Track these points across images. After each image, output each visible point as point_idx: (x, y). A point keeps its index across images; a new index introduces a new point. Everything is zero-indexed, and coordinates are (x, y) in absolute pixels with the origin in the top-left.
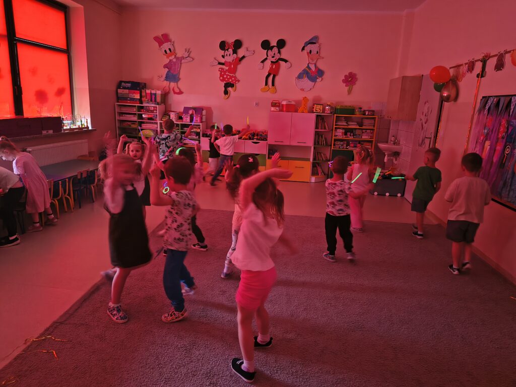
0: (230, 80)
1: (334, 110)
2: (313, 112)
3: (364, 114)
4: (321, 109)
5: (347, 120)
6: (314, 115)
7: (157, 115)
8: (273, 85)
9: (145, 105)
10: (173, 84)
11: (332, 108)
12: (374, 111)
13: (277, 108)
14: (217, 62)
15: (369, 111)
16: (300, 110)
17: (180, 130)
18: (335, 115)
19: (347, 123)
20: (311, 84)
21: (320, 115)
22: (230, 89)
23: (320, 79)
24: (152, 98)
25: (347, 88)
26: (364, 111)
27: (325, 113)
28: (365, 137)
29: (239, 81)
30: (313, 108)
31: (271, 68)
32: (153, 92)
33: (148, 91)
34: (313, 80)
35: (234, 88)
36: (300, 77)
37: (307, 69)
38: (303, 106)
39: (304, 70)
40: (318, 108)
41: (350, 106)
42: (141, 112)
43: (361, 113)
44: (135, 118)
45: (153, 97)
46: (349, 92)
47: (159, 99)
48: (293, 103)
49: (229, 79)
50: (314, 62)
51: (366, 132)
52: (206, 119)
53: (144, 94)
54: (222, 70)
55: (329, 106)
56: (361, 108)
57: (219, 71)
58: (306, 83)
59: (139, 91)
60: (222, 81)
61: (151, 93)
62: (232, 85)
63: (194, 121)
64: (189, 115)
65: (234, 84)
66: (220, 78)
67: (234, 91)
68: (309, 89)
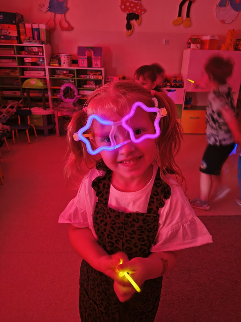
0: (135, 10)
7: (43, 59)
8: (188, 15)
9: (25, 44)
10: (59, 16)
13: (199, 46)
16: (225, 47)
17: (76, 78)
20: (234, 13)
22: (134, 22)
24: (35, 35)
29: (145, 11)
30: (237, 45)
32: (35, 26)
33: (28, 26)
34: (238, 8)
35: (139, 21)
36: (222, 4)
42: (21, 54)
44: (15, 64)
45: (36, 33)
47: (43, 37)
48: (217, 38)
49: (132, 8)
53: (22, 30)
58: (229, 12)
59: (15, 26)
60: (124, 10)
61: (32, 28)
62: (136, 17)
63: (93, 65)
64: (86, 57)
65: (140, 15)
66: (121, 6)
67: (140, 24)
68: (232, 21)
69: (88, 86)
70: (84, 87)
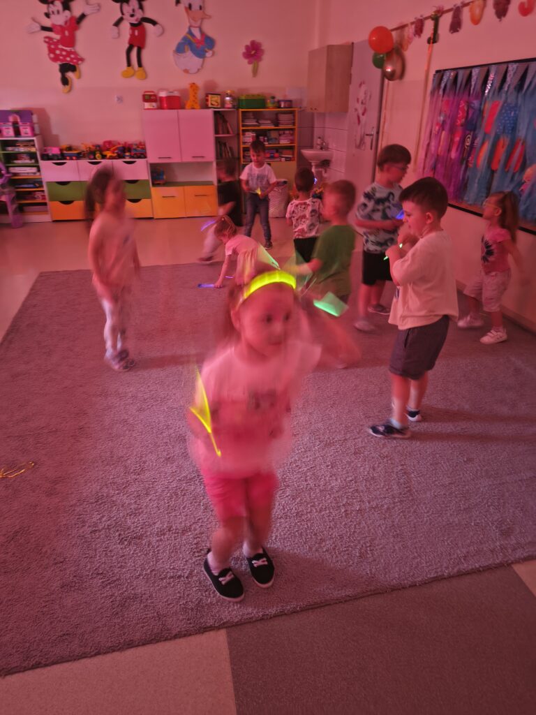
1: (237, 102)
2: (207, 107)
3: (280, 107)
4: (219, 101)
5: (258, 116)
6: (210, 112)
8: (140, 64)
11: (234, 98)
12: (291, 101)
13: (154, 104)
14: (37, 25)
15: (285, 101)
16: (189, 104)
17: (1, 152)
18: (241, 110)
19: (257, 122)
20: (197, 61)
21: (219, 112)
22: (70, 75)
23: (211, 52)
25: (250, 67)
26: (279, 102)
27: (224, 107)
28: (284, 142)
29: (82, 60)
30: (207, 100)
31: (132, 35)
34: (201, 54)
35: (77, 73)
36: (179, 50)
37: (189, 37)
38: (191, 98)
39: (185, 38)
40: (213, 100)
41: (259, 95)
43: (274, 105)
46: (255, 72)
48: (176, 94)
50: (199, 23)
51: (284, 133)
52: (41, 129)
54: (49, 41)
55: (230, 96)
56: (273, 98)
57: (45, 42)
58: (191, 59)
60: (55, 59)
62: (73, 68)
63: (23, 134)
64: (10, 124)
65: (77, 66)
66: (49, 55)
67: (79, 77)
68: (196, 70)
69: (19, 162)
70: (14, 163)
